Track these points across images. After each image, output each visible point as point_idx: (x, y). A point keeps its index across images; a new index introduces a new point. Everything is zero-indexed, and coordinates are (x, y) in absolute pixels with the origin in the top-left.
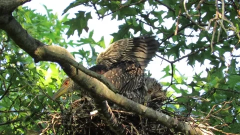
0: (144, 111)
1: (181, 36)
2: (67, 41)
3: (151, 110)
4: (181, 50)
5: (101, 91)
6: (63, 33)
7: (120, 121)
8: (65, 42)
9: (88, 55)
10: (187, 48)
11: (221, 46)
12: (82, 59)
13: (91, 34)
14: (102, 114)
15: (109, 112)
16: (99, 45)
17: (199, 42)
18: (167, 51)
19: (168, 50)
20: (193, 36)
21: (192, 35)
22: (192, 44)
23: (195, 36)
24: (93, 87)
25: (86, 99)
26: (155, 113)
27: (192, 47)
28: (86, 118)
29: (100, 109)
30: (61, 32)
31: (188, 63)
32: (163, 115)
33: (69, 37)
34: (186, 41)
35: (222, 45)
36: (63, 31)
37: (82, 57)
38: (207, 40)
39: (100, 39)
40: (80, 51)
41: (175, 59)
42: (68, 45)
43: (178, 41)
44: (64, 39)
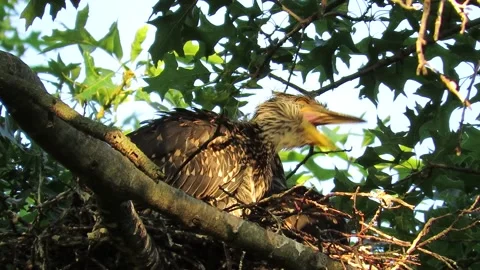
0: (235, 231)
1: (339, 17)
2: (24, 34)
3: (254, 227)
4: (339, 55)
5: (115, 175)
6: (12, 12)
7: (170, 257)
8: (16, 38)
9: (76, 77)
10: (356, 50)
11: (448, 46)
12: (59, 87)
13: (83, 18)
14: (119, 239)
15: (139, 232)
16: (104, 47)
17: (389, 34)
18: (298, 59)
19: (302, 56)
20: (371, 19)
21: (368, 15)
22: (369, 40)
23: (377, 17)
24: (95, 164)
25: (76, 196)
26: (266, 235)
27: (370, 47)
28: (75, 246)
29: (114, 225)
30: (7, 10)
31: (362, 93)
32: (287, 240)
33: (29, 23)
34: (354, 31)
35: (452, 42)
36: (11, 7)
37: (58, 82)
38: (410, 28)
39: (108, 31)
40: (52, 63)
41: (321, 80)
42: (26, 46)
43: (331, 31)
44: (15, 30)
